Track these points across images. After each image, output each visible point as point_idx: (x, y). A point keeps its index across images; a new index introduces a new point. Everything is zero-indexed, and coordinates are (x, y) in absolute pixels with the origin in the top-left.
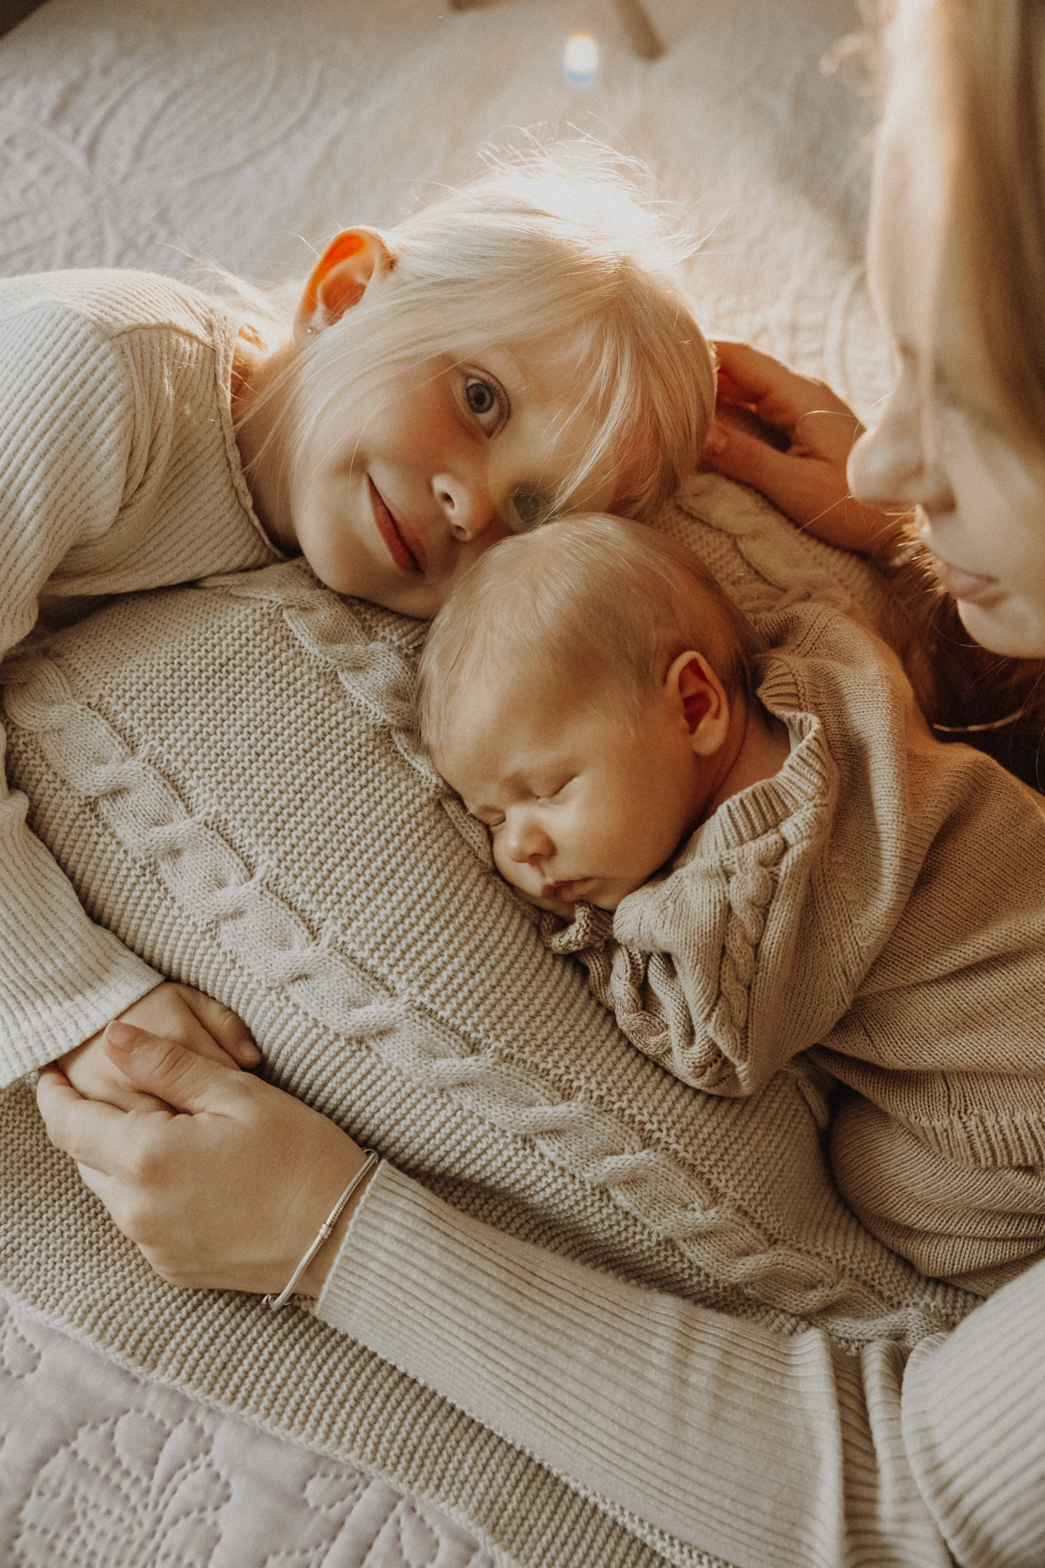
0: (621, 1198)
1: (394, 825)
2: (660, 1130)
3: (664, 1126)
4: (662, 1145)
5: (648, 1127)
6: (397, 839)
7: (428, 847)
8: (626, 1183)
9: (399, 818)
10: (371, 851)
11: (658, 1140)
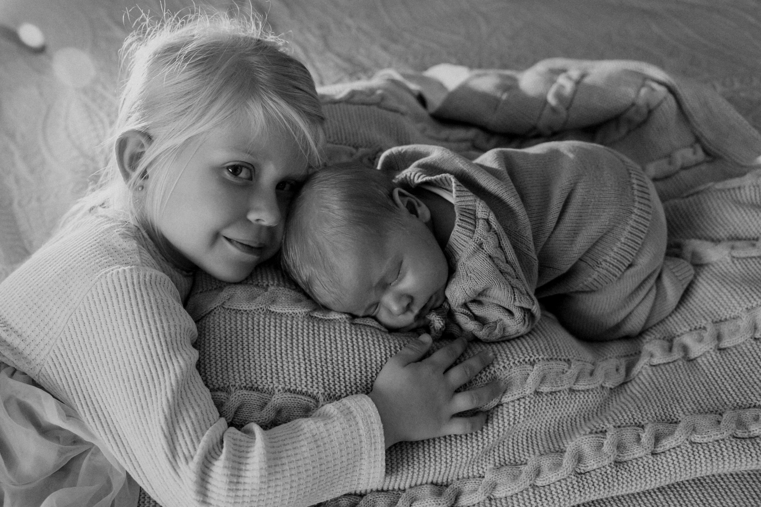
0: (545, 389)
1: (349, 343)
2: (531, 357)
3: (531, 354)
4: (537, 361)
5: (527, 360)
6: (355, 347)
7: (368, 340)
8: (541, 383)
9: (348, 339)
10: (351, 359)
11: (534, 361)
